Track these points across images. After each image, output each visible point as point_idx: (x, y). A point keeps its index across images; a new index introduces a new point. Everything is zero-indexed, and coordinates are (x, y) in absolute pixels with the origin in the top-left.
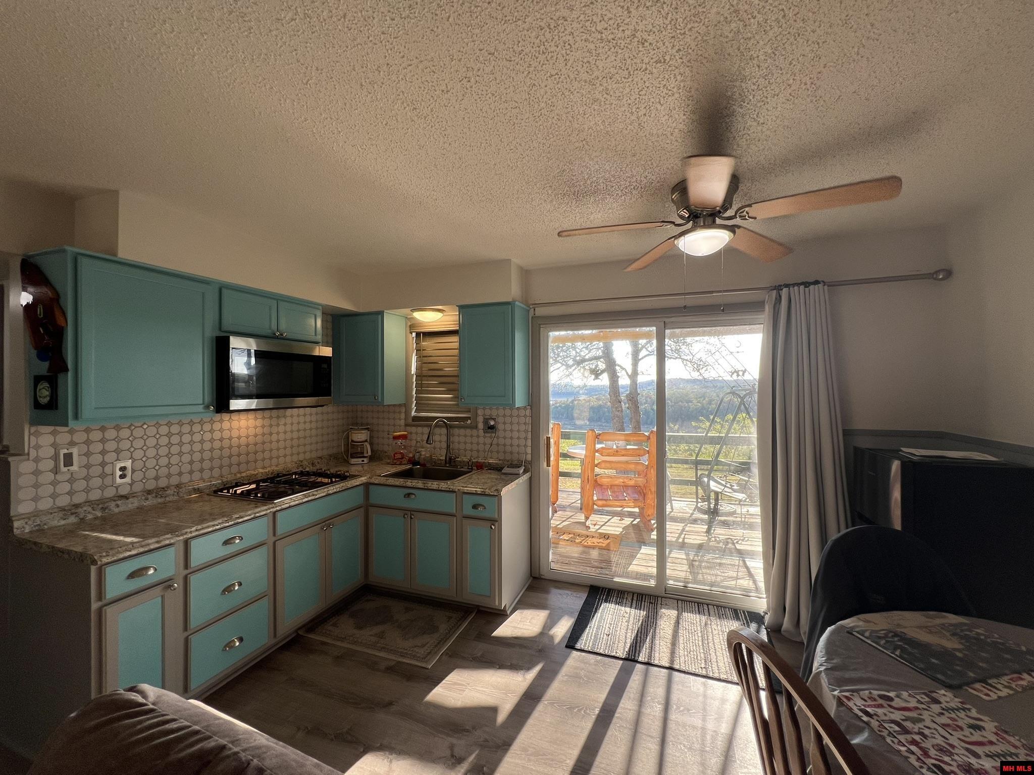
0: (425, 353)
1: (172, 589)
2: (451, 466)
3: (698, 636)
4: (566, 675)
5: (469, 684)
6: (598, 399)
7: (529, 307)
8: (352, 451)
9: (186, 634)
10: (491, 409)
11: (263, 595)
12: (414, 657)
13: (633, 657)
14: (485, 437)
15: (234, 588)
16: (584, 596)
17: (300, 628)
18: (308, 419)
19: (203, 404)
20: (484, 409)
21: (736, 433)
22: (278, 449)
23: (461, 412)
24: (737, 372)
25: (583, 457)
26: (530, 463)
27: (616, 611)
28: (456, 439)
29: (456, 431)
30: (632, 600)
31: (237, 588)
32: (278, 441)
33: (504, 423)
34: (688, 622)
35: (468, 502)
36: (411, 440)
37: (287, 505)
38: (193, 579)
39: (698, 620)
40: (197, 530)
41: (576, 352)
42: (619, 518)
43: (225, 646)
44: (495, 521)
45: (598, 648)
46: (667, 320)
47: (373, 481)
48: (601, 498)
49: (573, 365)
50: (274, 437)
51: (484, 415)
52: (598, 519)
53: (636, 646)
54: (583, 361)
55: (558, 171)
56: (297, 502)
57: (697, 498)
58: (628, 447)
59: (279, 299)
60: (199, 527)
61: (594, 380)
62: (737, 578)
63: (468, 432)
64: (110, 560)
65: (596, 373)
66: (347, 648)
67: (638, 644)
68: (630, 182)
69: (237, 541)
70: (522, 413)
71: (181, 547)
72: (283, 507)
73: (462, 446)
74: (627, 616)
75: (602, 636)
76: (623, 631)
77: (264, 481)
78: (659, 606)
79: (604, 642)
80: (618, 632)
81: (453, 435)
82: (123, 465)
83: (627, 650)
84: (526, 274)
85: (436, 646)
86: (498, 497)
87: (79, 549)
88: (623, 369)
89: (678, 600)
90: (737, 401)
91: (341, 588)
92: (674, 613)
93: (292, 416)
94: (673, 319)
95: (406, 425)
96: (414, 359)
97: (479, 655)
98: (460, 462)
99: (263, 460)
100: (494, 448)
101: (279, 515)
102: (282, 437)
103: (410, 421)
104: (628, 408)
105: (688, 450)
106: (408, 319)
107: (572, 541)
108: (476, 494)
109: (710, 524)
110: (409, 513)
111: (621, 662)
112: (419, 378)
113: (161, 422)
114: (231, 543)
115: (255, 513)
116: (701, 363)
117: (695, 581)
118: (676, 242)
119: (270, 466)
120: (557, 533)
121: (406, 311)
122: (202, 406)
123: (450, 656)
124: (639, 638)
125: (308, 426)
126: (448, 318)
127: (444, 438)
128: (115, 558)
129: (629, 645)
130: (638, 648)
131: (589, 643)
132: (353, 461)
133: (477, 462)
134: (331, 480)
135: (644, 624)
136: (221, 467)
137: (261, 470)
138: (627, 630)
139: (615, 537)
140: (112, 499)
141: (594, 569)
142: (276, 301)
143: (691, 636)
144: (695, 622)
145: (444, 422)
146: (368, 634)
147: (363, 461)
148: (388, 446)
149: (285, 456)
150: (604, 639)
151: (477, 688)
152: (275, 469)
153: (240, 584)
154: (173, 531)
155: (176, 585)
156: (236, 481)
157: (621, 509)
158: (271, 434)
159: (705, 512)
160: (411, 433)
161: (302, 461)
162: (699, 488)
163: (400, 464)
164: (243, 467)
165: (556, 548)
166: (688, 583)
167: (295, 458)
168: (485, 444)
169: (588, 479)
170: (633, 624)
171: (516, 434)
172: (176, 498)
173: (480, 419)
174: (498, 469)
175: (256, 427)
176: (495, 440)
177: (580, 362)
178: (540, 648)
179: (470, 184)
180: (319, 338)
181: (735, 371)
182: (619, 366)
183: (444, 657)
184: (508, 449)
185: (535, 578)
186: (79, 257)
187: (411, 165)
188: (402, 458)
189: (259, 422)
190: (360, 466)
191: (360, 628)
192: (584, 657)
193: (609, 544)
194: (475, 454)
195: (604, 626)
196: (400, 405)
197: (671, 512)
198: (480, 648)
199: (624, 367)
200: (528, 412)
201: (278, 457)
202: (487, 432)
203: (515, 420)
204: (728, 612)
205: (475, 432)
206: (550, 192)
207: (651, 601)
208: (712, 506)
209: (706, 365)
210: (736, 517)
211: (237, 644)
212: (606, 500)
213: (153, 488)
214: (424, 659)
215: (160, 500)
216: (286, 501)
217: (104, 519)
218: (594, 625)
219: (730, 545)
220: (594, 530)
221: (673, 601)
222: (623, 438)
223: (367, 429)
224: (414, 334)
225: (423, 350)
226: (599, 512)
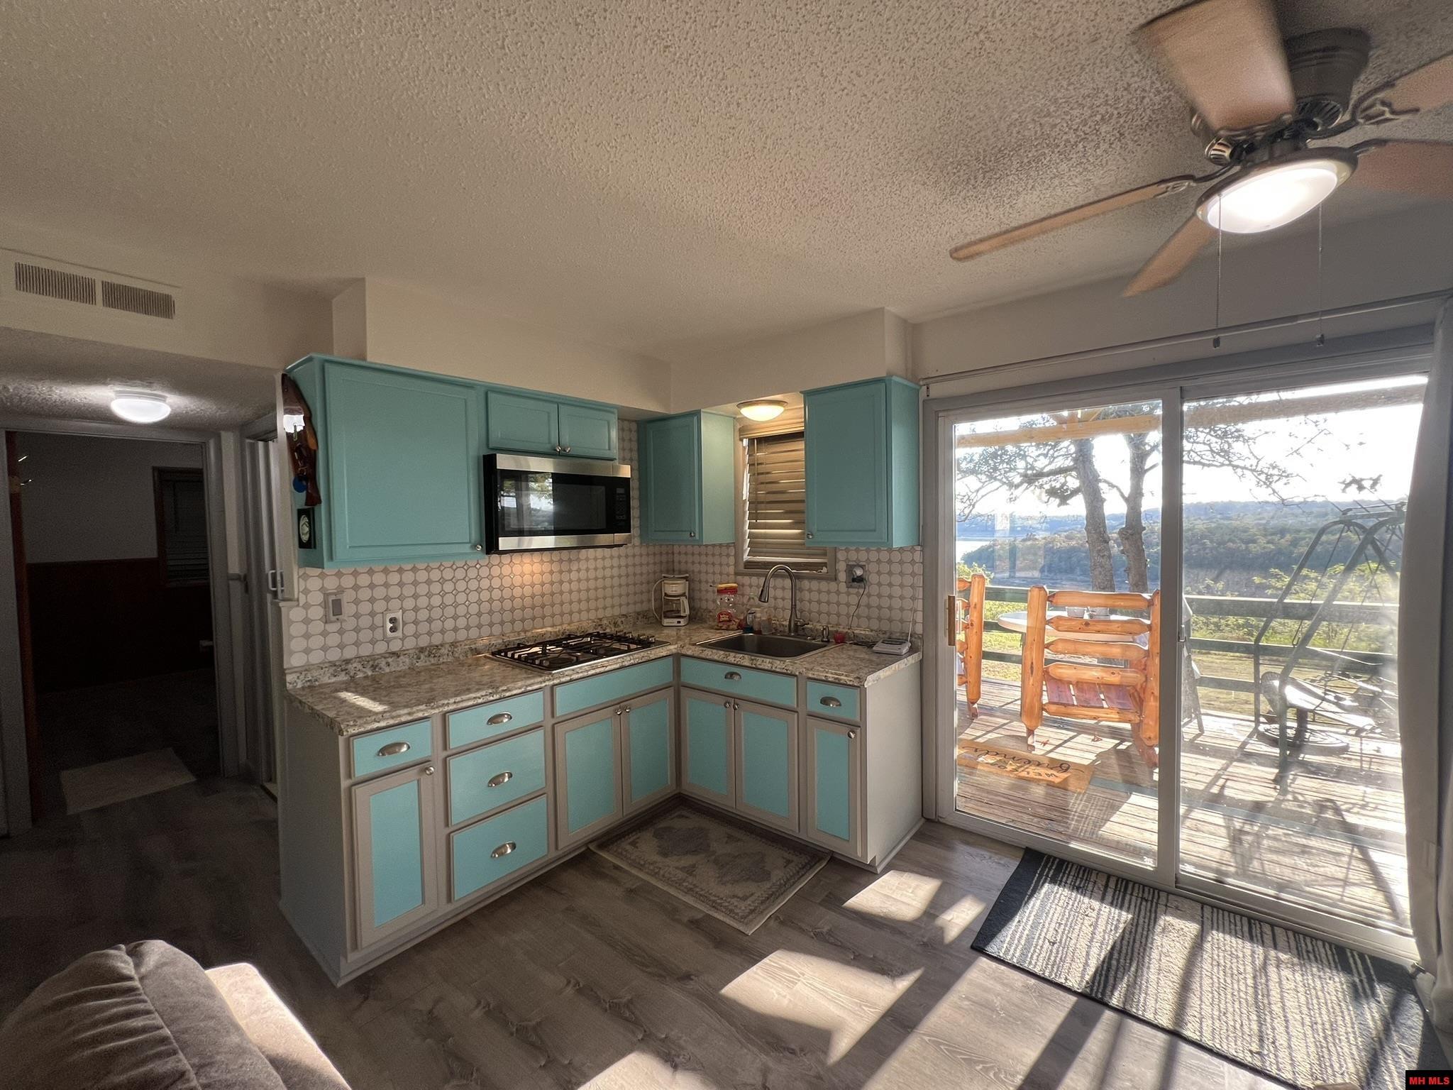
0: (762, 469)
1: (428, 772)
2: (797, 635)
3: (1247, 985)
4: (967, 998)
5: (803, 975)
6: (1069, 538)
7: (917, 384)
8: (666, 608)
9: (448, 831)
10: (857, 550)
11: (541, 793)
12: (730, 912)
13: (1100, 996)
14: (848, 594)
15: (503, 780)
16: (1013, 865)
17: (591, 841)
18: (608, 563)
19: (470, 542)
20: (847, 550)
21: (1353, 600)
22: (571, 603)
23: (813, 555)
24: (1359, 484)
25: (1024, 630)
26: (921, 637)
27: (1071, 903)
28: (807, 595)
29: (806, 584)
30: (1106, 886)
31: (506, 779)
32: (571, 592)
33: (879, 573)
34: (1225, 951)
35: (815, 693)
36: (743, 595)
37: (568, 678)
38: (453, 763)
39: (1248, 952)
40: (455, 702)
41: (1027, 463)
42: (1093, 737)
43: (495, 852)
44: (855, 727)
45: (1030, 963)
46: (1186, 384)
47: (684, 651)
48: (1056, 700)
49: (1021, 484)
50: (566, 587)
51: (847, 560)
52: (1052, 735)
53: (1107, 976)
54: (1040, 475)
55: (940, 113)
56: (581, 675)
57: (1257, 715)
58: (1113, 617)
59: (559, 402)
60: (458, 699)
61: (1059, 506)
62: (1346, 883)
63: (824, 585)
64: (356, 731)
65: (1062, 495)
66: (645, 881)
67: (1112, 973)
68: (1091, 108)
69: (506, 720)
70: (907, 557)
71: (438, 722)
72: (563, 680)
73: (815, 607)
74: (1094, 914)
75: (1040, 942)
76: (1083, 943)
77: (551, 643)
78: (1161, 908)
79: (1043, 955)
80: (1073, 942)
81: (801, 590)
82: (392, 615)
83: (1087, 978)
84: (912, 331)
85: (762, 902)
86: (860, 688)
87: (331, 714)
88: (1112, 486)
89: (1203, 904)
90: (1354, 538)
91: (643, 795)
92: (1192, 928)
93: (587, 559)
94: (1200, 382)
95: (736, 574)
96: (747, 477)
97: (825, 930)
98: (811, 630)
99: (553, 616)
100: (863, 611)
101: (558, 690)
102: (574, 586)
103: (741, 567)
104: (1123, 552)
105: (1243, 626)
106: (736, 419)
107: (1001, 765)
108: (826, 681)
109: (1284, 765)
110: (733, 701)
111: (1074, 999)
112: (753, 505)
113: (419, 566)
114: (498, 723)
115: (527, 686)
116: (1276, 472)
117: (1243, 873)
118: (1199, 213)
119: (562, 624)
120: (976, 751)
121: (731, 407)
122: (469, 545)
123: (782, 923)
124: (1114, 962)
125: (608, 573)
126: (790, 414)
127: (788, 594)
128: (362, 729)
129: (1093, 970)
130: (1111, 980)
131: (1015, 950)
132: (666, 622)
133: (837, 631)
134: (629, 647)
135: (1127, 936)
136: (502, 623)
137: (549, 629)
138: (1091, 941)
139: (1079, 768)
140: (383, 656)
141: (1036, 820)
142: (556, 406)
143: (1229, 980)
144: (1241, 955)
145: (787, 570)
146: (673, 865)
147: (679, 622)
148: (713, 602)
149: (580, 612)
150: (1044, 949)
151: (815, 984)
152: (568, 628)
153: (510, 776)
154: (429, 701)
155: (432, 769)
156: (518, 642)
157: (1093, 722)
158: (561, 582)
159: (1273, 742)
160: (743, 585)
161: (601, 620)
162: (1262, 698)
163: (727, 629)
164: (528, 624)
165: (971, 774)
166: (1226, 874)
167: (592, 615)
168: (848, 605)
169: (1032, 667)
170: (1104, 931)
171: (897, 591)
172: (450, 659)
173: (842, 566)
174: (869, 644)
175: (542, 573)
176: (864, 600)
177: (1032, 478)
178: (925, 940)
179: (789, 177)
180: (615, 453)
181: (1354, 481)
182: (1105, 481)
183: (772, 923)
184: (886, 613)
185: (928, 820)
186: (327, 365)
187: (688, 161)
188: (730, 621)
189: (546, 567)
190: (675, 628)
191: (664, 854)
192: (1003, 972)
193: (1066, 780)
194: (834, 619)
195: (1047, 925)
196: (728, 546)
197: (1198, 736)
198: (826, 920)
199: (1114, 483)
200: (918, 556)
201: (571, 613)
202: (851, 587)
203: (896, 568)
204: (1322, 950)
205: (833, 585)
206: (930, 165)
207: (1146, 895)
208: (1291, 733)
209: (1284, 475)
210: (1350, 759)
211: (509, 851)
212: (1065, 705)
213: (426, 645)
214: (743, 919)
215: (433, 661)
216: (568, 672)
217: (374, 679)
218: (1028, 920)
219: (1329, 815)
220: (1043, 753)
221: (1194, 904)
222: (1101, 601)
223: (686, 578)
224: (745, 442)
225: (758, 464)
226: (1055, 722)
